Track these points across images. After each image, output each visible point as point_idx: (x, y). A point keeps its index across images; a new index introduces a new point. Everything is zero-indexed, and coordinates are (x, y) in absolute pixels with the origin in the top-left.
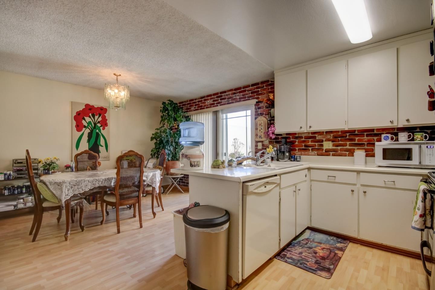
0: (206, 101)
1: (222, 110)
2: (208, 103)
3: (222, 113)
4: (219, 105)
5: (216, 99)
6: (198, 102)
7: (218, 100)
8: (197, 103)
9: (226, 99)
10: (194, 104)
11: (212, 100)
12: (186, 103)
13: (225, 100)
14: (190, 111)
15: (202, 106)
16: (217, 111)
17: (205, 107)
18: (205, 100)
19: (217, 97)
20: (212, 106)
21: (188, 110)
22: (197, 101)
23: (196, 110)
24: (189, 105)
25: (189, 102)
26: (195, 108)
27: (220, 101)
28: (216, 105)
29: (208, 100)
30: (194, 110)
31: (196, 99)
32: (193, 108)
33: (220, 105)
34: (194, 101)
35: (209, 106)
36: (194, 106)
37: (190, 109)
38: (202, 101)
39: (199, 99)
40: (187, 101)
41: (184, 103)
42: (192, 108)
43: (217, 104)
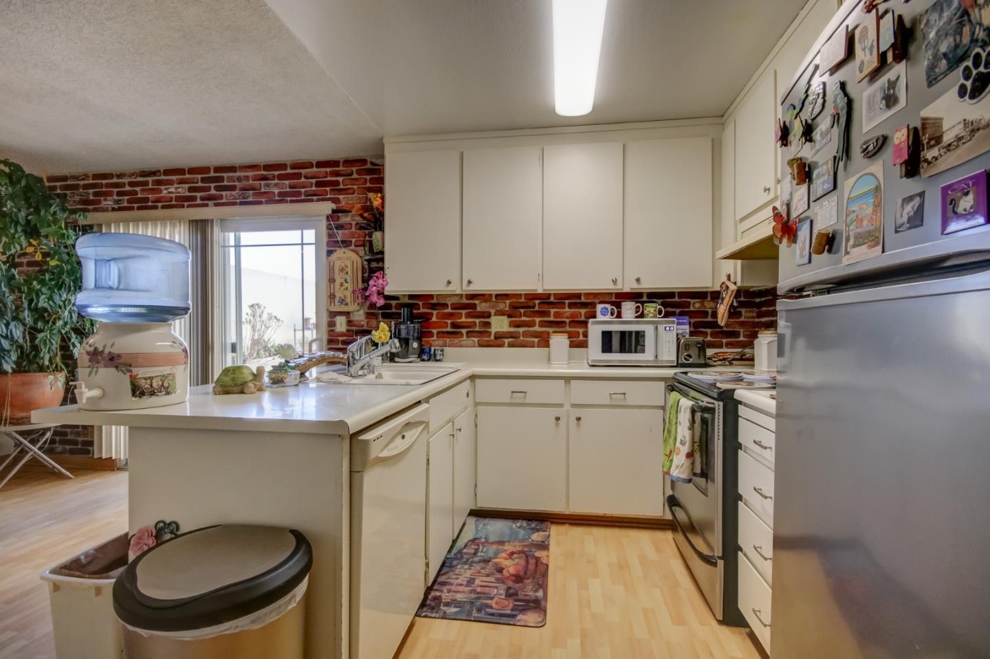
0: (162, 187)
1: (222, 220)
2: (170, 193)
3: (223, 229)
4: (210, 203)
5: (200, 184)
6: (131, 184)
7: (209, 189)
8: (127, 188)
9: (237, 191)
10: (115, 190)
11: (187, 186)
12: (82, 183)
13: (233, 193)
14: (95, 210)
15: (147, 200)
16: (205, 220)
17: (160, 205)
18: (159, 183)
19: (203, 180)
20: (186, 204)
21: (91, 207)
22: (126, 180)
23: (120, 209)
24: (91, 191)
25: (93, 179)
26: (117, 202)
27: (213, 192)
28: (199, 202)
29: (170, 183)
30: (114, 210)
31: (120, 176)
32: (108, 203)
33: (216, 205)
34: (115, 180)
35: (174, 203)
36: (116, 197)
37: (99, 202)
38: (146, 183)
39: (133, 175)
40: (86, 177)
41: (69, 182)
42: (105, 200)
43: (202, 199)
